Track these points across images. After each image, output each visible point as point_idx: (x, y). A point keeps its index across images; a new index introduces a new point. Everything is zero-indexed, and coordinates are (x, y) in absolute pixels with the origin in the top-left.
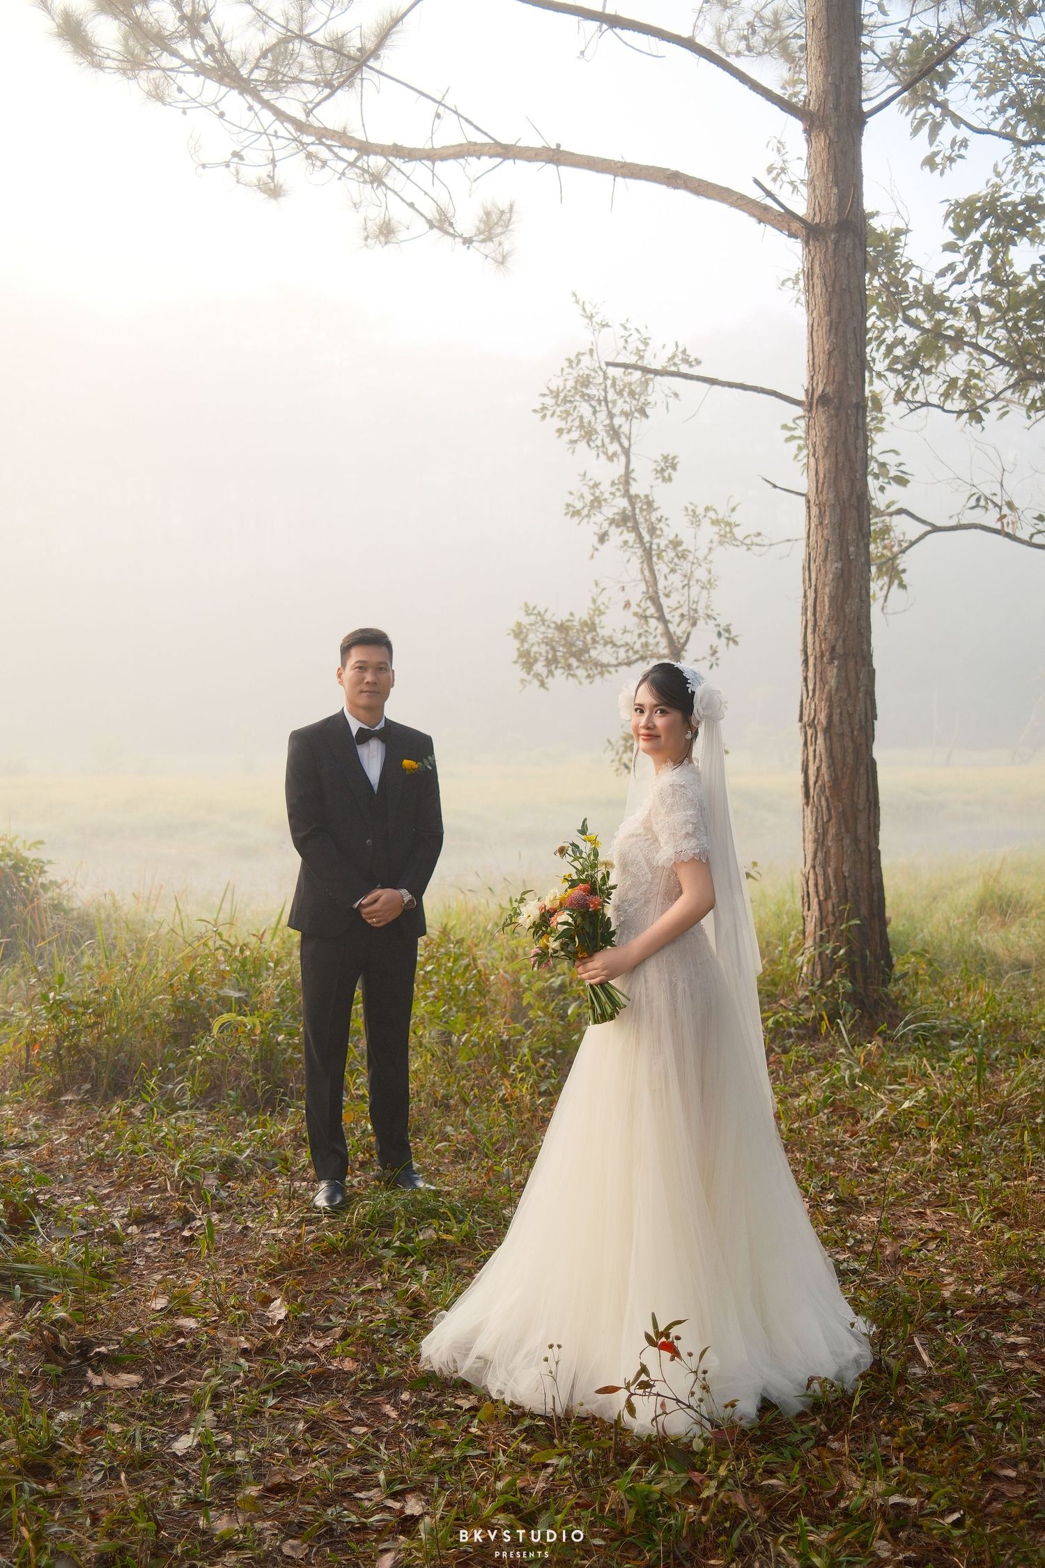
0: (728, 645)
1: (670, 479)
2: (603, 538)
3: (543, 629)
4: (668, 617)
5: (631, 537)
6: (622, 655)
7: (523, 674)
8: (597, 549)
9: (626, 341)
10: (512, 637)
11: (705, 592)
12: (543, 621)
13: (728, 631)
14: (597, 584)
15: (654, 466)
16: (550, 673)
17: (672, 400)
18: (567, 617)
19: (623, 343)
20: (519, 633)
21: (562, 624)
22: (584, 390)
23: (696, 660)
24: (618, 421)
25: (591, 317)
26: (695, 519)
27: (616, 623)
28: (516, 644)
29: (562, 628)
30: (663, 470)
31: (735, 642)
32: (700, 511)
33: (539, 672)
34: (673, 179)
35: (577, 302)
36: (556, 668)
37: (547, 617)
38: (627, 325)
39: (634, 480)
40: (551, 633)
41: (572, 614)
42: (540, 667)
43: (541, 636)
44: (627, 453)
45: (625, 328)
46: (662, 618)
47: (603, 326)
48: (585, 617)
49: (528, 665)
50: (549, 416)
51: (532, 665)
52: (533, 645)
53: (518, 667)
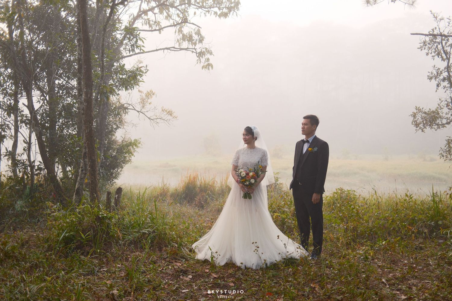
2: (438, 85)
3: (421, 114)
5: (447, 85)
6: (445, 121)
7: (415, 128)
8: (437, 89)
9: (448, 24)
10: (411, 116)
12: (421, 111)
14: (440, 100)
16: (425, 127)
21: (427, 112)
24: (446, 49)
25: (436, 18)
27: (445, 111)
28: (413, 118)
33: (421, 127)
35: (432, 13)
36: (427, 126)
37: (423, 110)
40: (424, 115)
41: (430, 109)
42: (421, 126)
43: (421, 116)
44: (448, 59)
47: (441, 20)
48: (435, 110)
49: (417, 125)
50: (423, 49)
51: (419, 125)
52: (418, 119)
53: (413, 125)
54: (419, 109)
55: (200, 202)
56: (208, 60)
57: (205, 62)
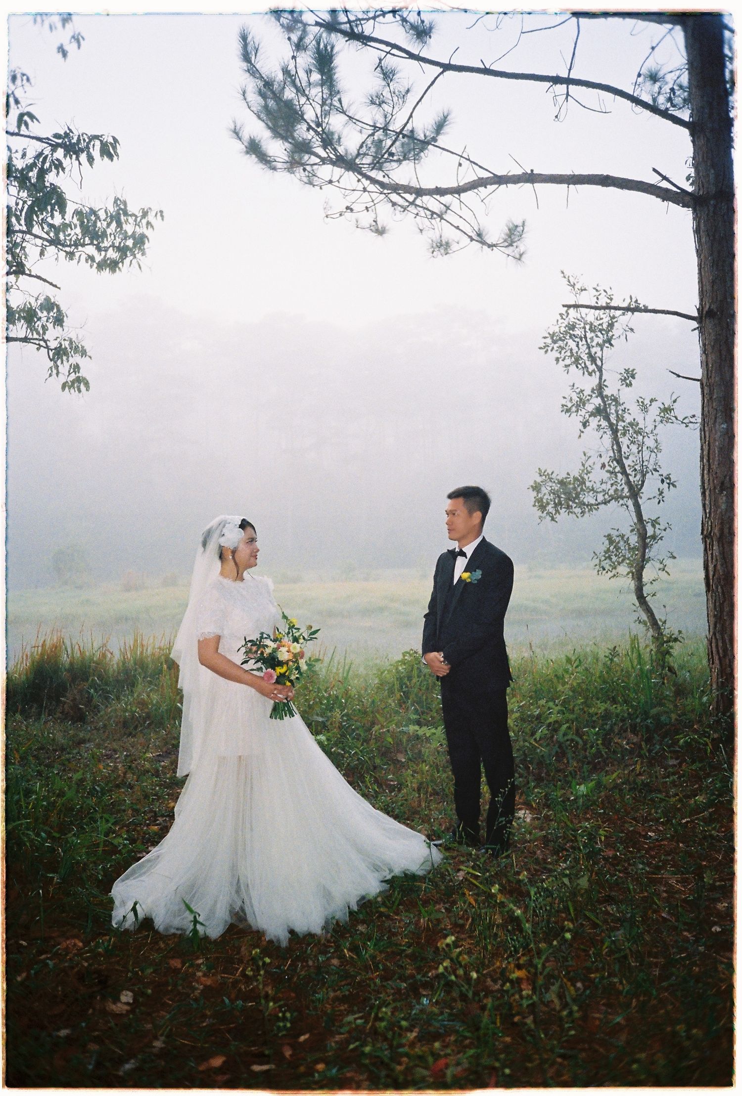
0: (669, 488)
1: (630, 385)
2: (585, 424)
3: (550, 484)
4: (629, 472)
5: (604, 423)
6: (600, 498)
7: (540, 513)
8: (583, 432)
9: (598, 298)
10: (531, 489)
11: (653, 455)
12: (551, 479)
13: (670, 479)
14: (585, 455)
15: (620, 376)
16: (557, 511)
17: (629, 334)
18: (566, 476)
19: (596, 300)
20: (536, 488)
21: (562, 481)
22: (571, 332)
23: (649, 499)
24: (593, 350)
25: (573, 286)
26: (644, 408)
27: (598, 477)
28: (535, 494)
29: (562, 483)
30: (625, 379)
31: (674, 486)
32: (647, 402)
33: (550, 511)
34: (605, 181)
35: (565, 277)
36: (561, 509)
37: (554, 476)
38: (598, 288)
39: (606, 386)
40: (557, 487)
41: (568, 474)
42: (550, 508)
43: (550, 489)
44: (600, 369)
45: (597, 291)
46: (624, 472)
47: (582, 290)
48: (577, 475)
49: (543, 507)
50: (549, 351)
51: (545, 507)
52: (545, 494)
53: (536, 509)
54: (546, 473)
55: (75, 707)
56: (76, 368)
57: (70, 374)
